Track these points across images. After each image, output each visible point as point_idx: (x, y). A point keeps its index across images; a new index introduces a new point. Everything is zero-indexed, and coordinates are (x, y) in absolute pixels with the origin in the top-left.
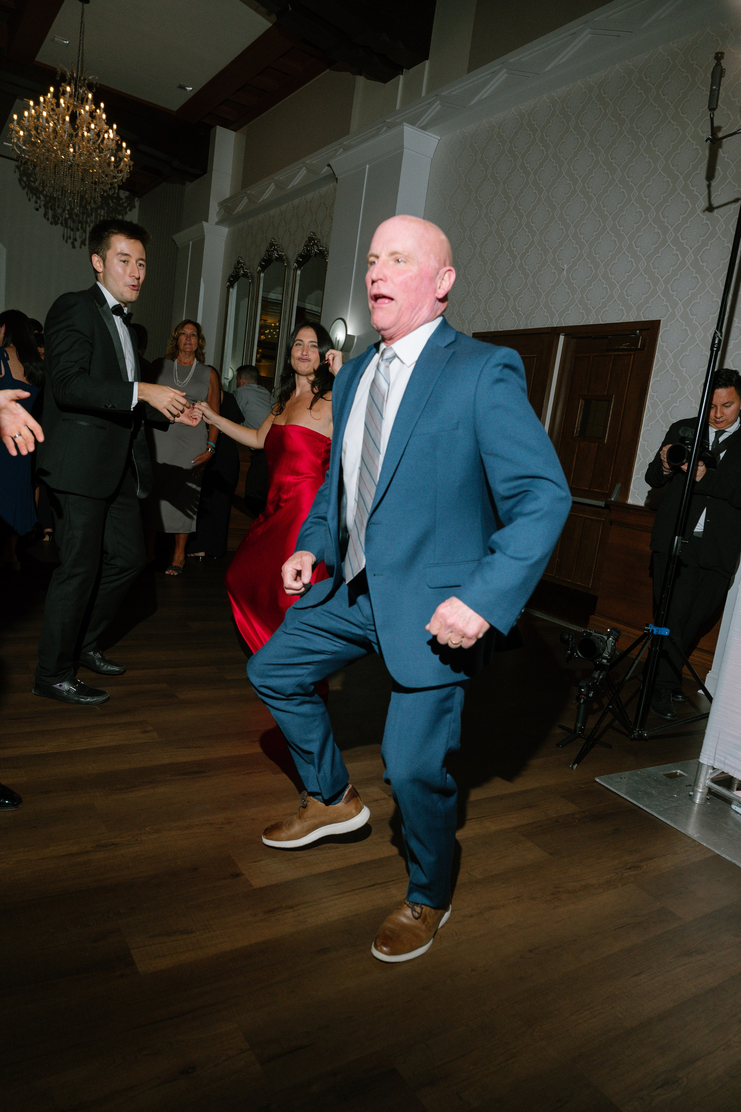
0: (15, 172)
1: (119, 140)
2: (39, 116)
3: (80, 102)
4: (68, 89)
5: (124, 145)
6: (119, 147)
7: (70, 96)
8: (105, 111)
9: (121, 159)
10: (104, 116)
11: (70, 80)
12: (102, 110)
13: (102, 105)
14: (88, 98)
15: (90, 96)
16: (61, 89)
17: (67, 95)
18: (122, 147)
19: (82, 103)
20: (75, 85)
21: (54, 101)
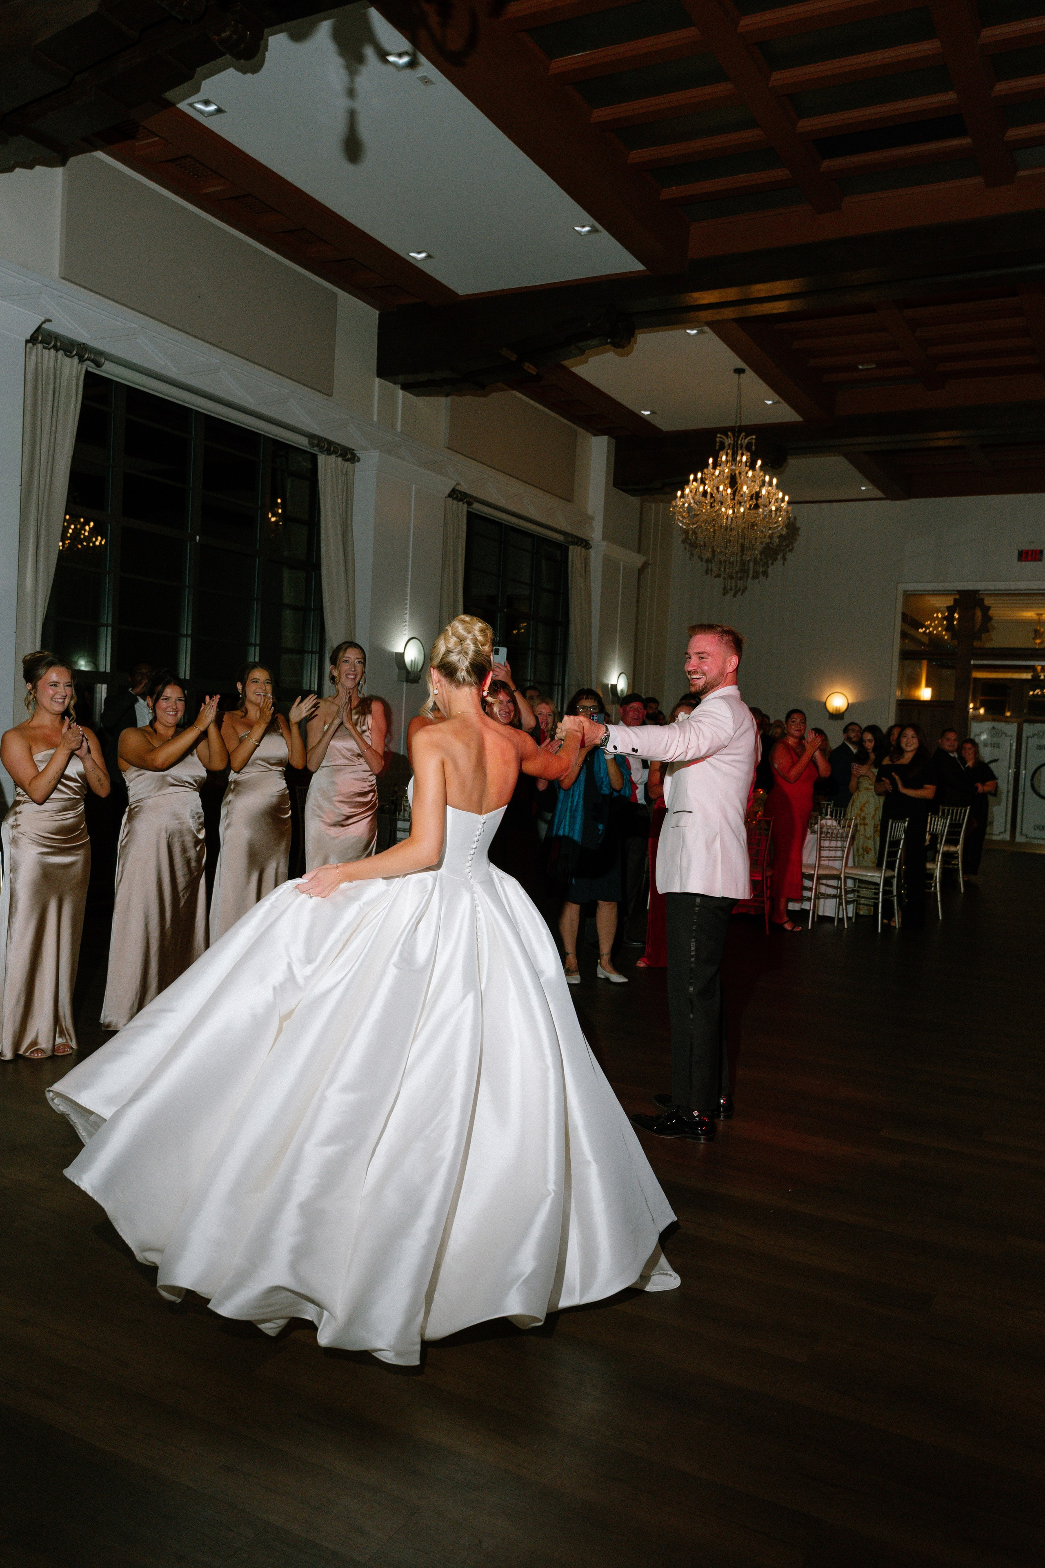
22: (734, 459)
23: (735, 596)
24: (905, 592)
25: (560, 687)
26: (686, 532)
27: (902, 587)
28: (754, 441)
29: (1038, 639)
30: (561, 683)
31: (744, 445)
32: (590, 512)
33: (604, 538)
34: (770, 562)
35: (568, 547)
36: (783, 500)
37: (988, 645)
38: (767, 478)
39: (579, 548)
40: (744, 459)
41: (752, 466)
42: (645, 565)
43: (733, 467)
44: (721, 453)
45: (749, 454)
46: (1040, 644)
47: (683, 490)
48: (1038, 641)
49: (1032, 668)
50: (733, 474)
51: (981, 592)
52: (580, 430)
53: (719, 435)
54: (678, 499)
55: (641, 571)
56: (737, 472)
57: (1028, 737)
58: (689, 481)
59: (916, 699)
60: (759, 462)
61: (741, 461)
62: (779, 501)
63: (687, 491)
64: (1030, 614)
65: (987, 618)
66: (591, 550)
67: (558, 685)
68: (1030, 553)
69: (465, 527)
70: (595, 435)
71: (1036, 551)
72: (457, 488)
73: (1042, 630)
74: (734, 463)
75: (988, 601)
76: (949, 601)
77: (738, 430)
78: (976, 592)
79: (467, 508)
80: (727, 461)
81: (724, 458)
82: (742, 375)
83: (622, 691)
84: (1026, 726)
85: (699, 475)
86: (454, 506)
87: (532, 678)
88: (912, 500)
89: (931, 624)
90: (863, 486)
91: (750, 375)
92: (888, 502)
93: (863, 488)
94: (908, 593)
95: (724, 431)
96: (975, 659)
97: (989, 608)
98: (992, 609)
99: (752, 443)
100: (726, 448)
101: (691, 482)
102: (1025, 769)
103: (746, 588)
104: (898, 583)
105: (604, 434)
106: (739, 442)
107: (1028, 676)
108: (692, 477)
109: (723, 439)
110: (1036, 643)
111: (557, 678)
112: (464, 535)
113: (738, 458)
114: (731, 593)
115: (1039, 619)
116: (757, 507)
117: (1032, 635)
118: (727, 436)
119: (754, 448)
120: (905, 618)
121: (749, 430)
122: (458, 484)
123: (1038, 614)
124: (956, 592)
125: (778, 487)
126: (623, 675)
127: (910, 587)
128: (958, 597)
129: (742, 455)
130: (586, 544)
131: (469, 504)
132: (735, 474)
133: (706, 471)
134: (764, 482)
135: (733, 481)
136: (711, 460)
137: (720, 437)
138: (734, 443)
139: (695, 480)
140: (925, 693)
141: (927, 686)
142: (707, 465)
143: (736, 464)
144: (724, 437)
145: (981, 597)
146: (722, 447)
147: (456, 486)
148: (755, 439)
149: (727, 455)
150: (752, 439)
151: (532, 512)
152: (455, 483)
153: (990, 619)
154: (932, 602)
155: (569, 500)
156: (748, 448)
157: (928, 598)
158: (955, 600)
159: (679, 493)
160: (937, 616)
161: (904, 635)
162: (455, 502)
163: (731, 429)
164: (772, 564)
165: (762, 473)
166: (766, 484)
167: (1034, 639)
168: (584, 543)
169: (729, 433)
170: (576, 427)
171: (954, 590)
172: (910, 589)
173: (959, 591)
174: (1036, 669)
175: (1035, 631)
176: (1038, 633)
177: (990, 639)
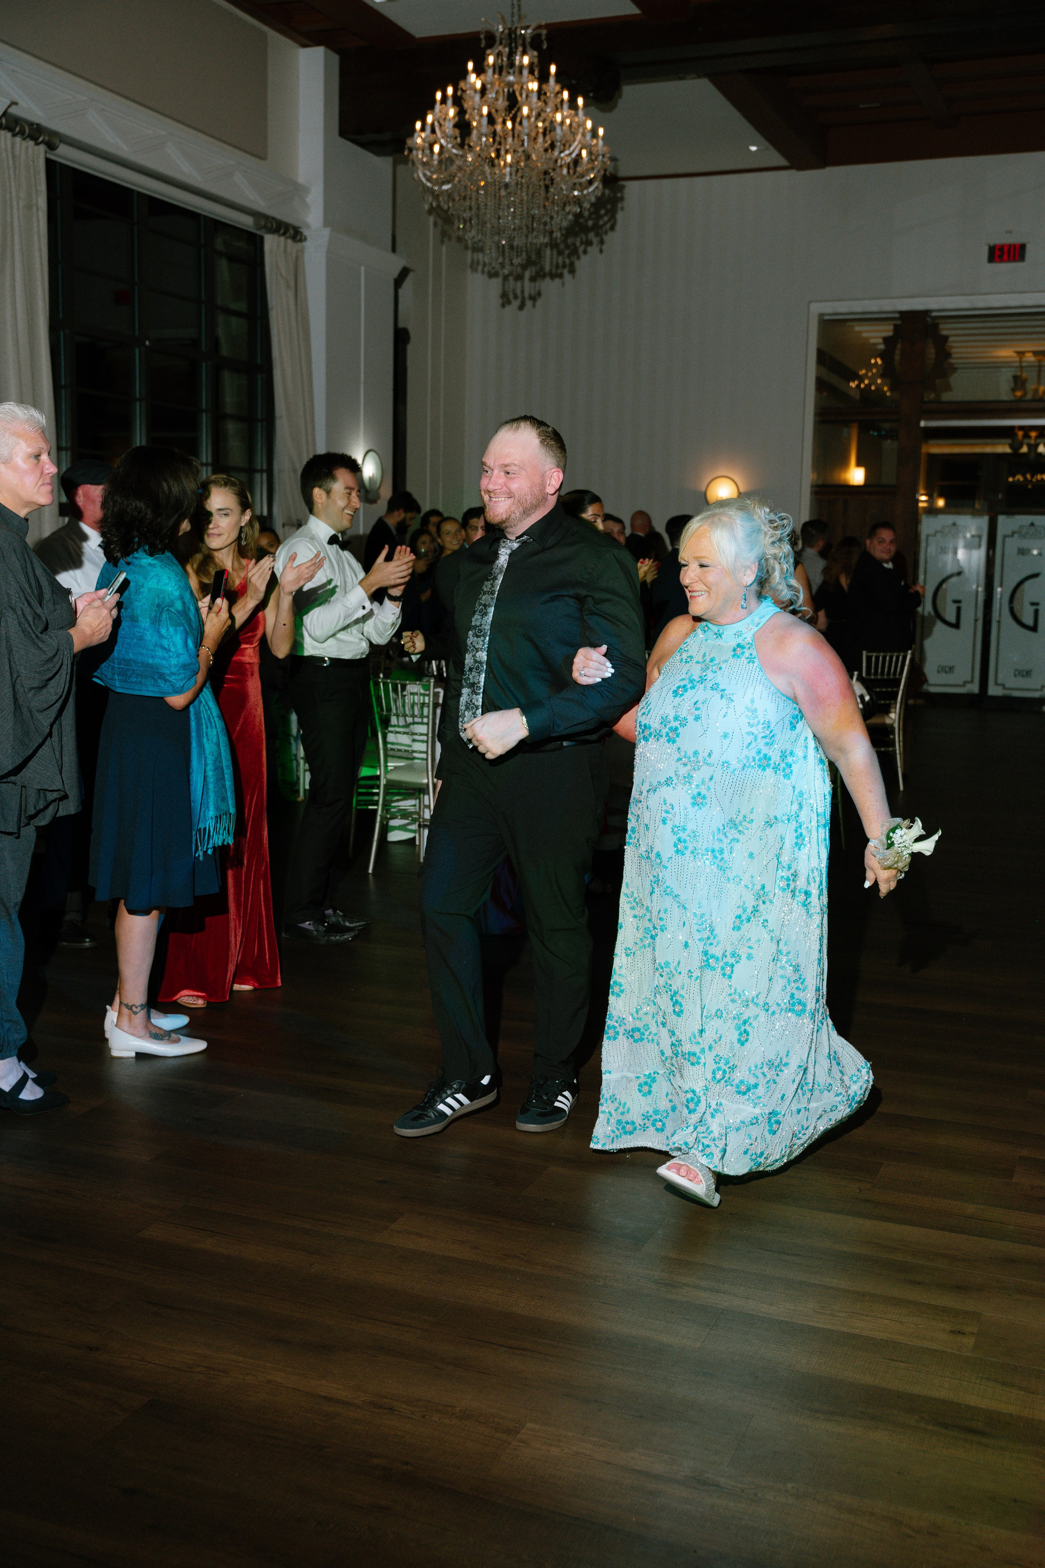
22: (512, 64)
23: (521, 307)
24: (821, 315)
25: (265, 476)
26: (437, 196)
27: (817, 308)
28: (544, 32)
29: (1021, 389)
30: (265, 467)
31: (528, 40)
32: (302, 178)
33: (328, 222)
34: (581, 249)
35: (262, 239)
36: (594, 133)
37: (946, 397)
38: (566, 95)
39: (282, 239)
40: (526, 60)
41: (543, 78)
42: (404, 273)
43: (511, 78)
44: (488, 51)
45: (535, 53)
46: (1021, 395)
47: (424, 120)
48: (1019, 393)
49: (1010, 433)
50: (511, 90)
51: (934, 314)
52: (273, 36)
54: (416, 135)
55: (398, 282)
56: (516, 87)
57: (1005, 537)
58: (434, 101)
59: (842, 483)
60: (553, 69)
61: (521, 67)
62: (588, 136)
63: (430, 119)
64: (1006, 353)
65: (943, 355)
66: (304, 244)
67: (262, 471)
68: (1006, 249)
69: (43, 187)
70: (305, 46)
71: (1014, 246)
72: (13, 110)
73: (1025, 375)
74: (511, 71)
75: (945, 329)
76: (887, 330)
78: (926, 313)
79: (46, 152)
80: (499, 69)
81: (491, 60)
83: (371, 479)
84: (1001, 519)
85: (450, 90)
86: (18, 145)
87: (210, 460)
88: (829, 170)
89: (867, 373)
90: (753, 145)
92: (793, 172)
93: (753, 148)
94: (826, 318)
96: (926, 419)
97: (946, 338)
98: (951, 339)
99: (539, 35)
100: (498, 43)
101: (438, 104)
102: (1001, 585)
103: (539, 294)
104: (810, 302)
105: (318, 44)
106: (519, 32)
107: (1004, 447)
108: (439, 95)
111: (260, 461)
112: (42, 202)
113: (517, 63)
114: (516, 303)
115: (1019, 360)
116: (552, 146)
117: (1010, 383)
119: (544, 47)
120: (822, 357)
122: (14, 103)
123: (1018, 353)
124: (897, 315)
125: (586, 111)
126: (371, 454)
127: (830, 308)
128: (899, 322)
129: (524, 53)
130: (295, 233)
131: (51, 147)
132: (514, 91)
133: (462, 85)
134: (562, 101)
135: (513, 104)
136: (470, 66)
138: (510, 35)
139: (444, 100)
140: (856, 476)
141: (859, 464)
142: (465, 74)
143: (514, 73)
145: (935, 321)
146: (491, 40)
147: (9, 106)
149: (499, 55)
150: (542, 29)
151: (186, 171)
152: (9, 102)
153: (949, 355)
154: (865, 335)
155: (261, 155)
156: (533, 43)
157: (857, 329)
158: (896, 327)
159: (418, 125)
160: (876, 362)
161: (821, 385)
162: (18, 139)
164: (585, 252)
165: (558, 88)
166: (566, 106)
167: (1013, 389)
168: (292, 231)
170: (265, 28)
171: (894, 312)
172: (830, 311)
173: (901, 313)
174: (1016, 435)
175: (1016, 378)
176: (1018, 382)
177: (948, 388)
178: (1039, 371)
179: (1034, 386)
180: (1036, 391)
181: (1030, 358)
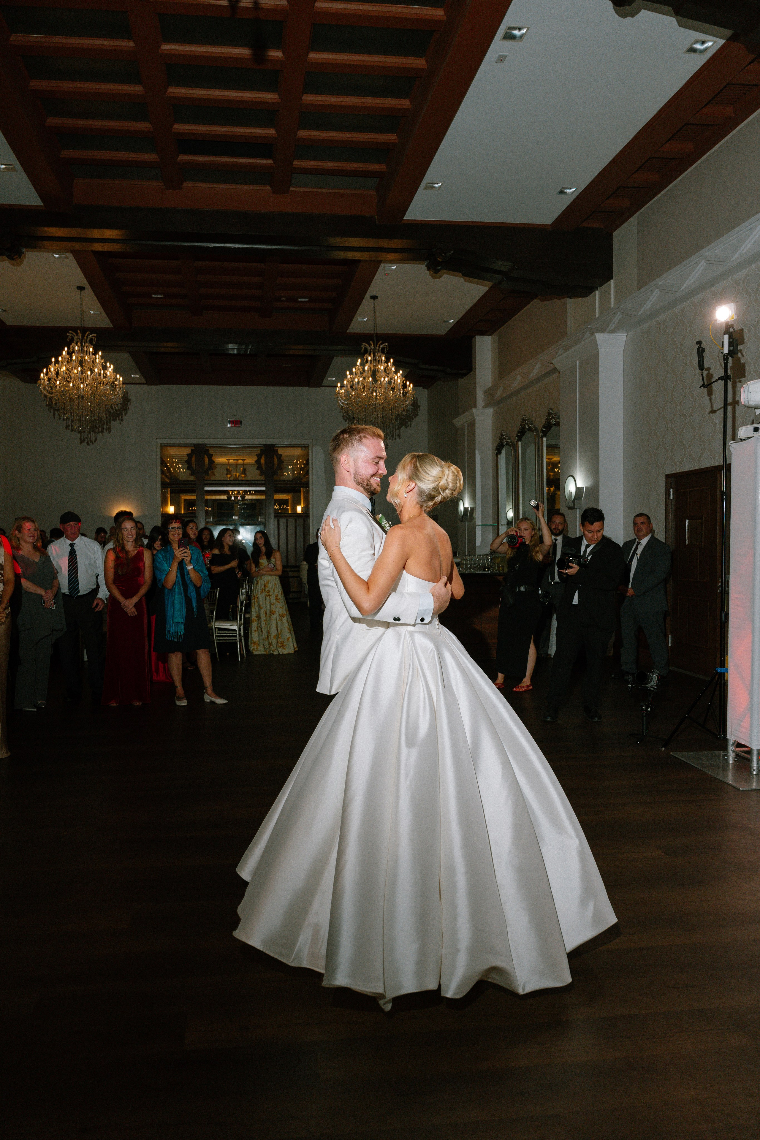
0: (340, 412)
1: (404, 380)
2: (353, 380)
3: (377, 363)
4: (369, 358)
5: (408, 383)
6: (404, 386)
7: (371, 363)
8: (394, 364)
9: (406, 393)
10: (393, 369)
11: (370, 350)
12: (392, 364)
13: (392, 360)
14: (382, 360)
15: (383, 358)
16: (365, 358)
17: (369, 362)
18: (406, 385)
19: (379, 363)
20: (374, 354)
21: (361, 367)
22: (82, 350)
24: (161, 444)
26: (51, 399)
27: (160, 441)
29: (229, 474)
31: (87, 340)
37: (213, 478)
40: (90, 349)
41: (97, 355)
43: (82, 355)
44: (72, 344)
45: (92, 346)
46: (230, 477)
47: (48, 369)
48: (229, 476)
49: (226, 492)
50: (81, 360)
51: (207, 446)
53: (70, 332)
56: (84, 359)
58: (52, 362)
59: (166, 512)
60: (100, 353)
61: (88, 351)
64: (224, 460)
65: (212, 462)
71: (239, 421)
73: (231, 469)
74: (82, 352)
75: (211, 451)
76: (188, 451)
77: (84, 330)
78: (204, 444)
80: (78, 351)
81: (76, 348)
82: (83, 291)
85: (59, 358)
88: (161, 387)
91: (89, 292)
92: (148, 386)
93: (132, 376)
94: (163, 446)
95: (75, 329)
96: (206, 487)
98: (212, 455)
99: (93, 339)
100: (76, 341)
104: (158, 439)
106: (85, 337)
107: (225, 497)
108: (53, 360)
109: (73, 334)
110: (228, 477)
114: (86, 442)
115: (229, 463)
117: (226, 472)
118: (77, 334)
119: (94, 343)
121: (93, 330)
123: (228, 460)
124: (192, 445)
125: (115, 370)
128: (193, 448)
129: (88, 346)
133: (63, 356)
136: (65, 349)
137: (71, 333)
138: (82, 339)
139: (56, 361)
140: (171, 510)
141: (171, 505)
142: (63, 352)
144: (74, 334)
145: (207, 448)
146: (73, 340)
148: (96, 337)
149: (77, 346)
150: (94, 336)
153: (214, 462)
156: (91, 342)
158: (192, 450)
159: (44, 370)
161: (161, 471)
163: (79, 328)
167: (227, 474)
169: (79, 331)
171: (192, 444)
172: (165, 442)
173: (194, 444)
174: (229, 493)
175: (227, 470)
176: (228, 472)
177: (214, 475)
178: (236, 467)
179: (234, 474)
180: (236, 475)
181: (232, 461)
